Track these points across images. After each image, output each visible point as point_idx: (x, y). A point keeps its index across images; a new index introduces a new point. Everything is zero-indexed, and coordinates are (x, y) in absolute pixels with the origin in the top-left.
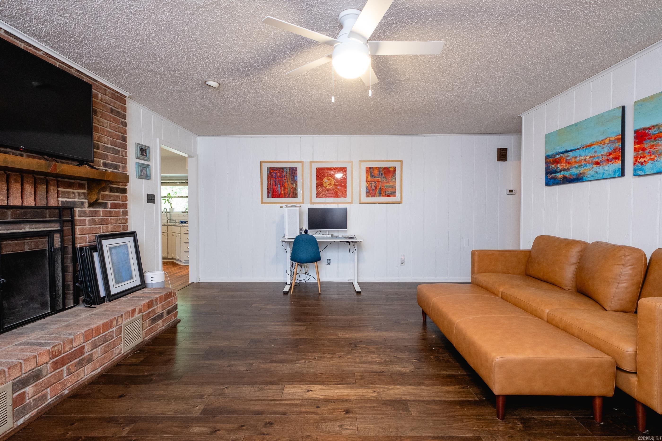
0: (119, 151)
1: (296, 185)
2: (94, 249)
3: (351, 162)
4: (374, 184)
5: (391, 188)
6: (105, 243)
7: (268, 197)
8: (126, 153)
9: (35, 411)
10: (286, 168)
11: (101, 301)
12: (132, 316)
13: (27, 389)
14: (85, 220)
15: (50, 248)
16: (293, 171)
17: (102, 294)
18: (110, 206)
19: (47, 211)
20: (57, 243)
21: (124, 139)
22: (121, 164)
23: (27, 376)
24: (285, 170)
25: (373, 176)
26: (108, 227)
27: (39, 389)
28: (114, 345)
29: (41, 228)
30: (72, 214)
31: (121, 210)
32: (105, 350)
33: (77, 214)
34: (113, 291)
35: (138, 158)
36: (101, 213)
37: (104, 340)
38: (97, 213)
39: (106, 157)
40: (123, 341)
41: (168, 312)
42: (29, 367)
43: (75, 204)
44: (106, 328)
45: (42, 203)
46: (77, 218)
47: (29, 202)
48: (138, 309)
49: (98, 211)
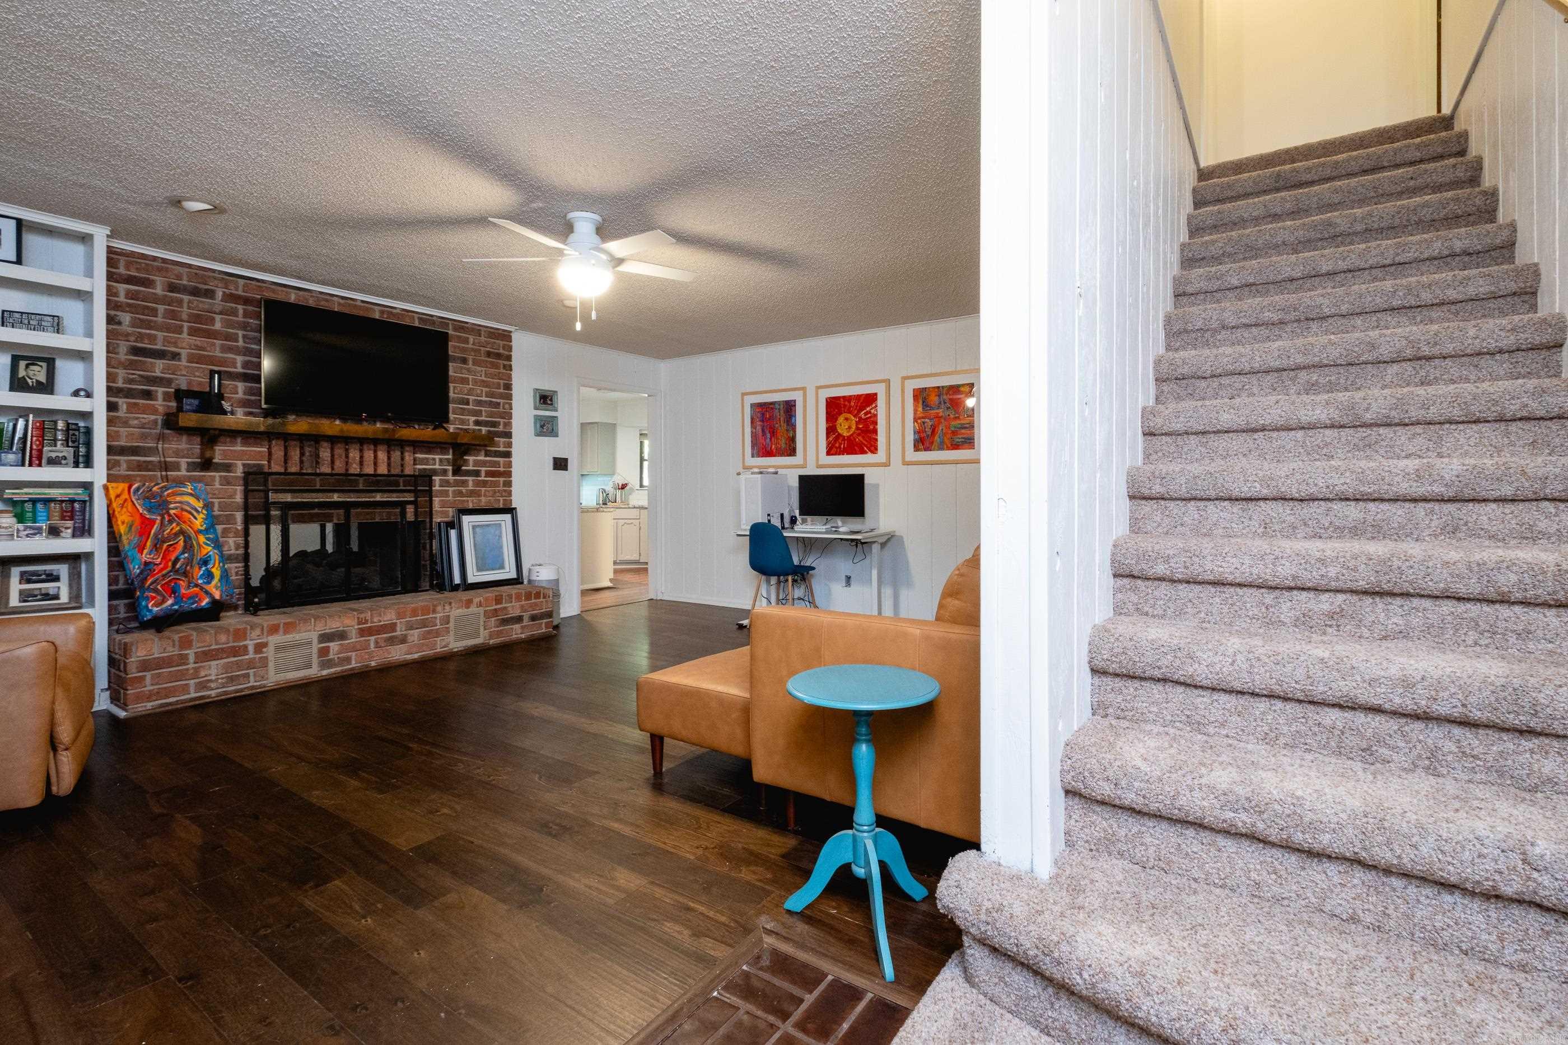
0: (499, 404)
1: (795, 432)
2: (451, 525)
3: (887, 382)
4: (929, 423)
5: (963, 431)
6: (467, 520)
7: (753, 456)
8: (510, 405)
9: (339, 669)
10: (779, 403)
11: (455, 588)
12: (468, 607)
13: (331, 644)
14: (448, 490)
15: (402, 520)
16: (789, 407)
17: (457, 580)
18: (483, 474)
19: (401, 480)
20: (410, 516)
21: (508, 387)
22: (502, 421)
23: (332, 633)
24: (777, 406)
25: (927, 406)
26: (480, 501)
27: (344, 649)
28: (438, 634)
29: (394, 498)
30: (430, 483)
31: (502, 479)
32: (425, 636)
33: (437, 483)
34: (471, 579)
35: (536, 408)
36: (471, 483)
37: (424, 624)
38: (464, 483)
39: (478, 413)
40: (452, 633)
41: (533, 618)
42: (334, 625)
43: (435, 472)
44: (426, 610)
45: (396, 471)
46: (437, 487)
47: (383, 469)
48: (476, 600)
49: (466, 481)
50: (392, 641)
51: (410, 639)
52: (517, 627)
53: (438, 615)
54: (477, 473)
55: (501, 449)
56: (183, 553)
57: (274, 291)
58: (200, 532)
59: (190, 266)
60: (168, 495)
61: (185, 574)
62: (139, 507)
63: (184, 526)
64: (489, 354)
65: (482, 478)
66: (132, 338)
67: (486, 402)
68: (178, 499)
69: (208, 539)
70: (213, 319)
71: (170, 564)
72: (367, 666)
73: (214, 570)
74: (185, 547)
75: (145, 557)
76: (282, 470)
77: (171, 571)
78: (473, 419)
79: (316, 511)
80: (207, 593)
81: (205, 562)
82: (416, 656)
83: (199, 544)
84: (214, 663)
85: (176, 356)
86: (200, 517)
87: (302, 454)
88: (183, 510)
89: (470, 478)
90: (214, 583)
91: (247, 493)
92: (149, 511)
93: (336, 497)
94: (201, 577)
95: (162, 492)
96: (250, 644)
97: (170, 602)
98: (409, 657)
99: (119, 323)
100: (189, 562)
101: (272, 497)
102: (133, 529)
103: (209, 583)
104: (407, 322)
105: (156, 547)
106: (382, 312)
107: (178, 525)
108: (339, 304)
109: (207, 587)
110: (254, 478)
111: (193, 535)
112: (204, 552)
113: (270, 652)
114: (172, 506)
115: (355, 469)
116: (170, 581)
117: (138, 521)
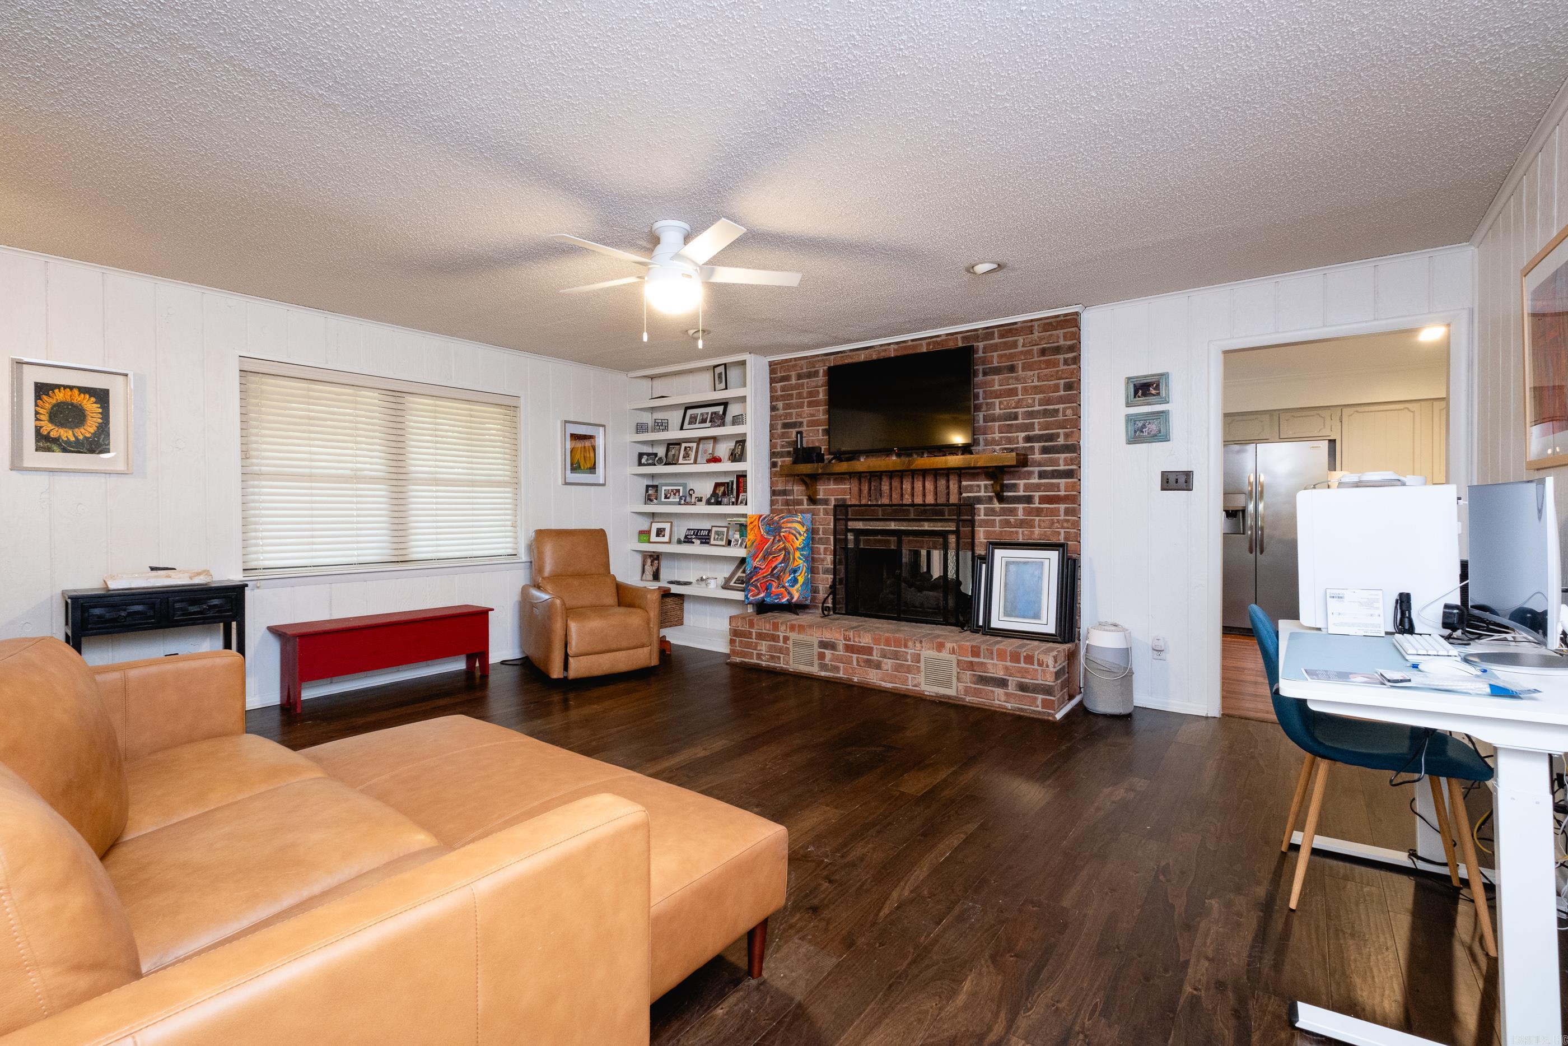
0: (1057, 411)
2: (983, 560)
6: (999, 554)
9: (831, 674)
12: (939, 651)
13: (826, 651)
14: (995, 520)
17: (980, 621)
18: (1037, 500)
19: (946, 509)
21: (1073, 386)
22: (1065, 431)
23: (827, 642)
26: (1032, 532)
27: (835, 658)
28: (909, 670)
29: (938, 527)
30: (973, 512)
31: (1062, 507)
32: (898, 668)
33: (982, 512)
34: (995, 624)
35: (1128, 405)
36: (1020, 512)
37: (896, 656)
38: (1013, 512)
39: (1030, 427)
40: (923, 674)
41: (1023, 687)
42: (828, 636)
43: (979, 500)
44: (898, 643)
45: (942, 500)
46: (981, 516)
47: (930, 499)
48: (949, 645)
49: (1015, 508)
50: (869, 663)
51: (884, 667)
52: (999, 691)
53: (910, 651)
54: (1029, 500)
55: (1062, 468)
56: (781, 563)
57: (851, 357)
58: (798, 549)
59: (806, 358)
60: (783, 523)
61: (778, 578)
62: (762, 530)
63: (787, 544)
64: (1043, 352)
65: (1037, 505)
66: (783, 418)
67: (1038, 411)
68: (789, 525)
69: (801, 555)
70: (818, 392)
71: (770, 570)
72: (851, 680)
73: (799, 578)
74: (784, 559)
75: (755, 564)
76: (857, 503)
77: (769, 575)
78: (1022, 435)
79: (879, 537)
80: (789, 593)
81: (795, 571)
82: (890, 685)
83: (794, 559)
84: (764, 642)
85: (801, 424)
86: (801, 539)
87: (870, 489)
88: (790, 533)
89: (1021, 506)
90: (796, 587)
91: (836, 520)
92: (767, 533)
93: (893, 526)
94: (788, 581)
95: (779, 520)
96: (781, 635)
97: (762, 595)
98: (884, 684)
99: (778, 409)
100: (784, 570)
101: (852, 525)
102: (755, 544)
103: (793, 586)
104: (951, 345)
105: (764, 558)
106: (928, 344)
107: (784, 543)
108: (895, 350)
109: (790, 589)
110: (842, 510)
111: (792, 551)
112: (796, 564)
113: (790, 642)
114: (783, 530)
115: (907, 500)
116: (767, 581)
117: (759, 538)
